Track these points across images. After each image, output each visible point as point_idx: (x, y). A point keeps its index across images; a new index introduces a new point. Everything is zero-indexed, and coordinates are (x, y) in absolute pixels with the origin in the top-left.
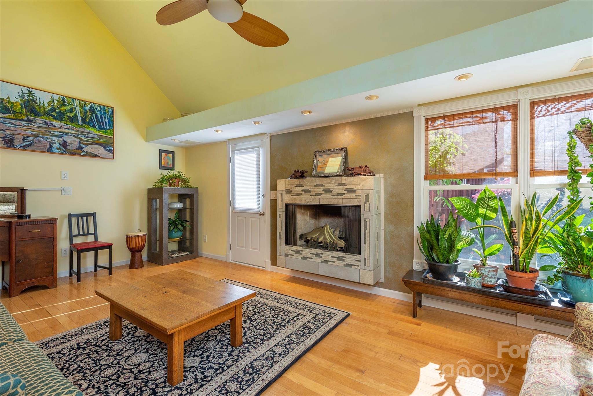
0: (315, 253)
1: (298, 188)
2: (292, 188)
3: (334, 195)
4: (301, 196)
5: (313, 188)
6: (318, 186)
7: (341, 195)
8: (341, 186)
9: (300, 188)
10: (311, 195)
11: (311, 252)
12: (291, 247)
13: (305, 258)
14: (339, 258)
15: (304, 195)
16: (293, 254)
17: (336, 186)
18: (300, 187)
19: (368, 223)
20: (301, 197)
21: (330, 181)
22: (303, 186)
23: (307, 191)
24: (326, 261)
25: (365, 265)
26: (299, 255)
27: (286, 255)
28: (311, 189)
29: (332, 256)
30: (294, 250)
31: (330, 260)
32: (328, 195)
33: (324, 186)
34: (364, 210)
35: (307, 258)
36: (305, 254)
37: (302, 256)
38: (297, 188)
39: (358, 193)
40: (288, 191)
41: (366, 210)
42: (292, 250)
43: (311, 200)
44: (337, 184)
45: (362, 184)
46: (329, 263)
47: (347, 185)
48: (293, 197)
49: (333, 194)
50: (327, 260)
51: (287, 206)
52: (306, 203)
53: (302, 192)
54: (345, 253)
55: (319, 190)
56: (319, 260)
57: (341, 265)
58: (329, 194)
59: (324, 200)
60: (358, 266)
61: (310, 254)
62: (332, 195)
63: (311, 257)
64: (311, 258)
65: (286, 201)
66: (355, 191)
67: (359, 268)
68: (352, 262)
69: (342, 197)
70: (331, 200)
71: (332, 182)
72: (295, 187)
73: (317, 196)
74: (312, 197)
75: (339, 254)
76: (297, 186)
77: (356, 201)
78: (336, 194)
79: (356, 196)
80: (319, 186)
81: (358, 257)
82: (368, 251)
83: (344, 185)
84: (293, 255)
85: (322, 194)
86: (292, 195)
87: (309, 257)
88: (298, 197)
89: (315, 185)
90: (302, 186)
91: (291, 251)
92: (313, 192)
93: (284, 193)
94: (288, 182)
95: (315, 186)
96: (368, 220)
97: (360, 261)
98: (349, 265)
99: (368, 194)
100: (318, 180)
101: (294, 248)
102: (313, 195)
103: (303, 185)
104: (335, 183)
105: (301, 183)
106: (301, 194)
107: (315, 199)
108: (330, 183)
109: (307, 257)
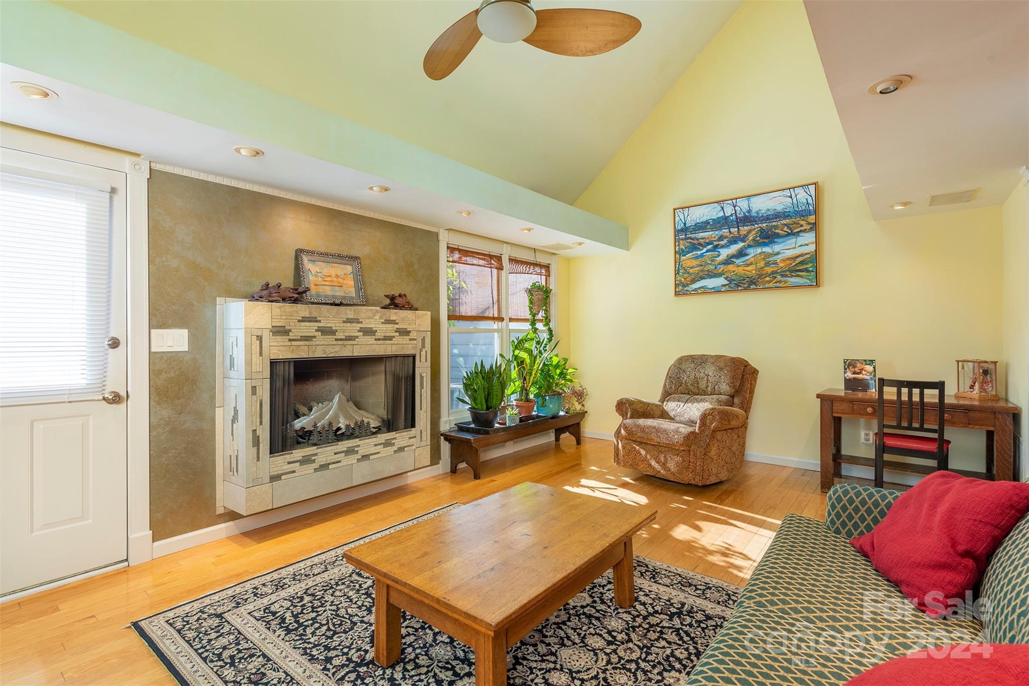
0: (346, 449)
1: (308, 324)
2: (292, 324)
3: (379, 340)
4: (315, 342)
5: (342, 325)
6: (350, 322)
7: (390, 338)
8: (389, 323)
9: (312, 324)
10: (336, 340)
11: (336, 451)
12: (288, 456)
13: (324, 467)
14: (388, 444)
15: (321, 339)
16: (294, 469)
17: (382, 323)
18: (310, 321)
19: (425, 379)
20: (314, 344)
21: (371, 315)
22: (320, 321)
23: (327, 331)
24: (366, 457)
25: (421, 441)
26: (309, 465)
27: (275, 478)
28: (337, 328)
29: (376, 443)
30: (296, 459)
31: (372, 452)
32: (370, 340)
33: (362, 322)
34: (420, 361)
35: (329, 464)
36: (324, 459)
37: (316, 465)
38: (303, 324)
39: (413, 335)
40: (280, 331)
41: (422, 360)
42: (292, 460)
43: (337, 348)
44: (383, 321)
45: (418, 322)
46: (371, 457)
47: (397, 324)
48: (294, 343)
49: (376, 337)
50: (368, 453)
51: (273, 363)
52: (324, 356)
53: (316, 334)
54: (395, 433)
55: (353, 329)
56: (353, 459)
57: (390, 453)
58: (370, 337)
59: (361, 347)
60: (413, 445)
61: (335, 454)
62: (376, 340)
63: (336, 460)
64: (337, 462)
65: (274, 354)
66: (410, 332)
67: (414, 447)
68: (405, 442)
69: (390, 342)
70: (374, 347)
71: (375, 316)
72: (299, 321)
73: (350, 340)
74: (339, 342)
75: (386, 436)
76: (304, 320)
77: (411, 348)
78: (382, 337)
79: (411, 340)
80: (353, 322)
81: (413, 432)
82: (425, 418)
83: (394, 322)
84: (294, 472)
85: (357, 337)
86: (290, 340)
87: (333, 461)
88: (307, 343)
89: (345, 320)
90: (316, 321)
91: (289, 463)
92: (341, 334)
93: (266, 336)
94: (278, 310)
95: (344, 322)
96: (425, 374)
97: (415, 437)
98: (401, 449)
99: (424, 337)
100: (350, 310)
101: (297, 455)
102: (341, 340)
103: (318, 319)
104: (381, 318)
105: (314, 314)
106: (315, 337)
107: (345, 346)
108: (371, 318)
109: (328, 462)
